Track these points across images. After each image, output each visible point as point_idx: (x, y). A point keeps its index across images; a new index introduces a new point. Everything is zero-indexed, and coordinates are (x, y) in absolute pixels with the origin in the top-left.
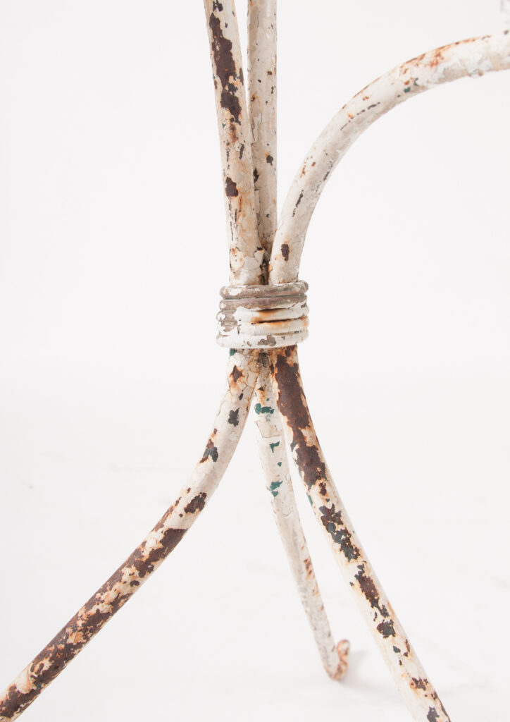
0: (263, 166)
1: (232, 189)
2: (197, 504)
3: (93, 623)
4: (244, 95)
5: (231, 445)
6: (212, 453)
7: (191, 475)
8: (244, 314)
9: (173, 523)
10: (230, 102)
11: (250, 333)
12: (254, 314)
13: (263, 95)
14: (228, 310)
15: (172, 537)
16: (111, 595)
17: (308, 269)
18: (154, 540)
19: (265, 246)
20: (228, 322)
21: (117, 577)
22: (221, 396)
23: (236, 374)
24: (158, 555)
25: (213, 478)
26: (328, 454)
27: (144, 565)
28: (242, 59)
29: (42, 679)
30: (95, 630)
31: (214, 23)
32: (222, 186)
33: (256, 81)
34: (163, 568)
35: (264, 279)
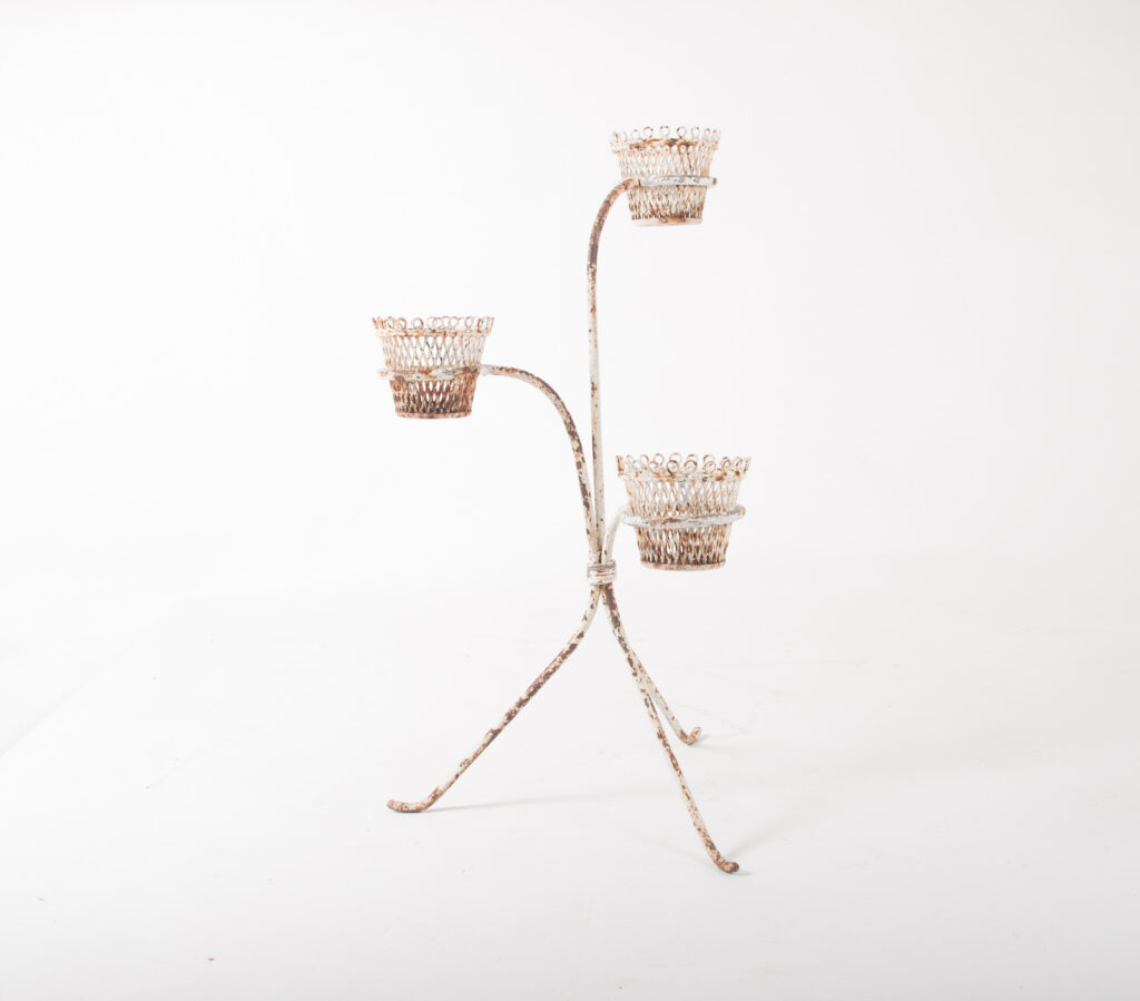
0: (600, 522)
1: (588, 532)
2: (581, 635)
3: (547, 676)
4: (592, 502)
5: (592, 616)
6: (585, 618)
7: (578, 626)
8: (593, 573)
9: (573, 642)
10: (587, 505)
11: (595, 579)
12: (596, 573)
13: (599, 499)
14: (589, 571)
15: (573, 647)
16: (553, 666)
17: (615, 555)
18: (567, 648)
19: (601, 550)
20: (589, 576)
21: (555, 660)
22: (588, 600)
23: (592, 592)
24: (568, 652)
25: (586, 627)
26: (622, 619)
27: (564, 656)
28: (591, 489)
29: (531, 694)
30: (548, 678)
31: (580, 478)
32: (585, 532)
33: (596, 494)
34: (570, 657)
35: (600, 561)
